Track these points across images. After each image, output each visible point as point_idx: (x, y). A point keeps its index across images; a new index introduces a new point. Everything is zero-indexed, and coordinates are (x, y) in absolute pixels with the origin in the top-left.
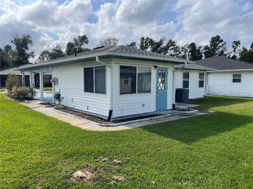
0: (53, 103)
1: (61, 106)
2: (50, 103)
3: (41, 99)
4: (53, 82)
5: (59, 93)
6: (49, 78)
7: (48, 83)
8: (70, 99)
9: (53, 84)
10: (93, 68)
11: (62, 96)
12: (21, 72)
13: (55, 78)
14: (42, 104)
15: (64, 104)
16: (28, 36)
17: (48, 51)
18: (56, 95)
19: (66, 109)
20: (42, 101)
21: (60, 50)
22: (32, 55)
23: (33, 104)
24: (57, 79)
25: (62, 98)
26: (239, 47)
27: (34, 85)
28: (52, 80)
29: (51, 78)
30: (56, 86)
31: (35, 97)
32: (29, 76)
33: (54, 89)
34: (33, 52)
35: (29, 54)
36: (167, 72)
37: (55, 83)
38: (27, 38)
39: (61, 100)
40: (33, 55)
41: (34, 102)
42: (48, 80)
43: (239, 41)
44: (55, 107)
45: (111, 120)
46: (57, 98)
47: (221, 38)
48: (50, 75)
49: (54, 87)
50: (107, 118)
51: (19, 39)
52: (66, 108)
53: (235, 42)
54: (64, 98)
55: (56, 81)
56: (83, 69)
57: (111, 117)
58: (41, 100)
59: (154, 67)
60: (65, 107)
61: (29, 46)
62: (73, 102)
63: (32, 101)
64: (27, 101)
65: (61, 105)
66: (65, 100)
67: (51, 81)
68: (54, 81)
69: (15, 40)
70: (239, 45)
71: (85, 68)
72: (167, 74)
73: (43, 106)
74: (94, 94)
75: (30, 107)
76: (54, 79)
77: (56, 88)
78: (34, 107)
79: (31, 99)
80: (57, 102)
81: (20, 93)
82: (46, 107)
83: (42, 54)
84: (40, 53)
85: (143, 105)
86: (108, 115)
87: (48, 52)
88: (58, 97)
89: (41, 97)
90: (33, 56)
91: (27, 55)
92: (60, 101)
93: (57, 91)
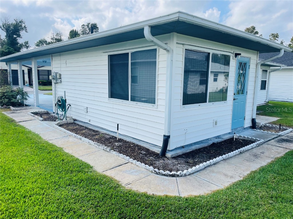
0: (54, 113)
1: (68, 119)
2: (49, 112)
3: (35, 104)
4: (53, 79)
5: (64, 98)
6: (47, 74)
7: (46, 81)
8: (83, 108)
9: (53, 82)
10: (128, 54)
11: (68, 102)
12: (7, 64)
13: (56, 73)
14: (36, 114)
15: (71, 116)
16: (20, 22)
17: (46, 40)
18: (59, 101)
19: (75, 124)
20: (37, 107)
21: (61, 39)
22: (26, 45)
23: (22, 114)
24: (60, 75)
25: (69, 106)
26: (277, 40)
27: (28, 84)
28: (52, 77)
29: (50, 74)
30: (58, 86)
31: (26, 102)
32: (17, 71)
33: (55, 90)
34: (27, 42)
35: (22, 44)
36: (249, 66)
37: (56, 81)
38: (20, 24)
39: (67, 108)
40: (28, 45)
41: (24, 109)
42: (46, 77)
43: (277, 34)
44: (58, 122)
45: (169, 155)
46: (60, 106)
47: (257, 30)
48: (48, 71)
49: (55, 87)
50: (158, 151)
51: (9, 25)
52: (76, 122)
53: (273, 34)
54: (72, 106)
55: (59, 78)
56: (106, 58)
57: (167, 149)
58: (35, 106)
59: (234, 54)
60: (75, 120)
61: (22, 33)
62: (89, 114)
63: (21, 108)
64: (13, 108)
65: (66, 117)
66: (73, 110)
67: (50, 77)
68: (55, 78)
69: (3, 26)
70: (277, 38)
71: (110, 55)
72: (249, 68)
73: (38, 119)
74: (129, 102)
75: (17, 119)
76: (55, 75)
77: (58, 90)
78: (22, 121)
79: (21, 105)
80: (60, 112)
81: (4, 95)
82: (42, 120)
83: (38, 44)
84: (36, 42)
85: (214, 123)
86: (161, 144)
87: (46, 42)
88: (62, 104)
89: (35, 102)
90: (27, 47)
91: (20, 46)
92: (65, 110)
93: (60, 94)
